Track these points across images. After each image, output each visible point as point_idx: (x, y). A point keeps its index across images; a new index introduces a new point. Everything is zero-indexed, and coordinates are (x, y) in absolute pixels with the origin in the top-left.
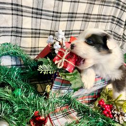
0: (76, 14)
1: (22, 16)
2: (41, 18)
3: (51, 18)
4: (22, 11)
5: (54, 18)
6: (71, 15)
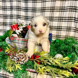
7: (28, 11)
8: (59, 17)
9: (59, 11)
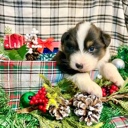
0: (58, 18)
1: (4, 23)
2: (23, 25)
3: (32, 23)
4: (4, 20)
5: (34, 23)
6: (53, 20)
7: (23, 5)
8: (83, 18)
9: (83, 7)
